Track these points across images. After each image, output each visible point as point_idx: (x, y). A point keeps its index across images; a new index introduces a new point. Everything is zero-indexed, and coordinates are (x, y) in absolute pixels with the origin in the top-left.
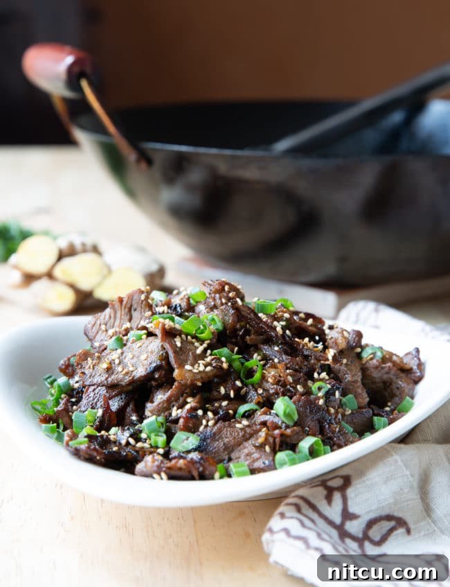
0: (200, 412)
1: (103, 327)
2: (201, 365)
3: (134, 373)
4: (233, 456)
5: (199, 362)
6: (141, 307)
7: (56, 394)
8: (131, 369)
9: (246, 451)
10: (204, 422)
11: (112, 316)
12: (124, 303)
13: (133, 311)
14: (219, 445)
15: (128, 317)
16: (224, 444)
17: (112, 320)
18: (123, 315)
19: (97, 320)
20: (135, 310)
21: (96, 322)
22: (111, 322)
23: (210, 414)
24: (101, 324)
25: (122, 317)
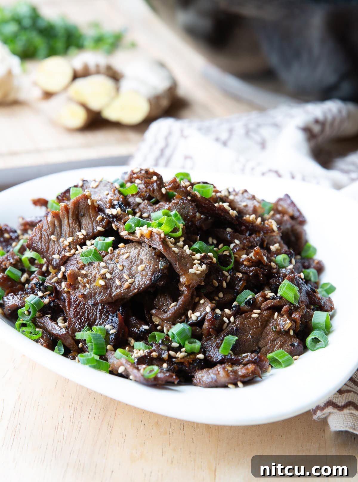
0: (218, 311)
1: (53, 237)
2: (197, 265)
4: (260, 345)
6: (89, 212)
8: (130, 281)
9: (270, 338)
10: (226, 319)
11: (56, 223)
13: (80, 217)
17: (58, 228)
18: (72, 223)
19: (41, 231)
20: (84, 216)
21: (41, 234)
22: (57, 230)
23: (227, 311)
24: (48, 235)
25: (71, 225)
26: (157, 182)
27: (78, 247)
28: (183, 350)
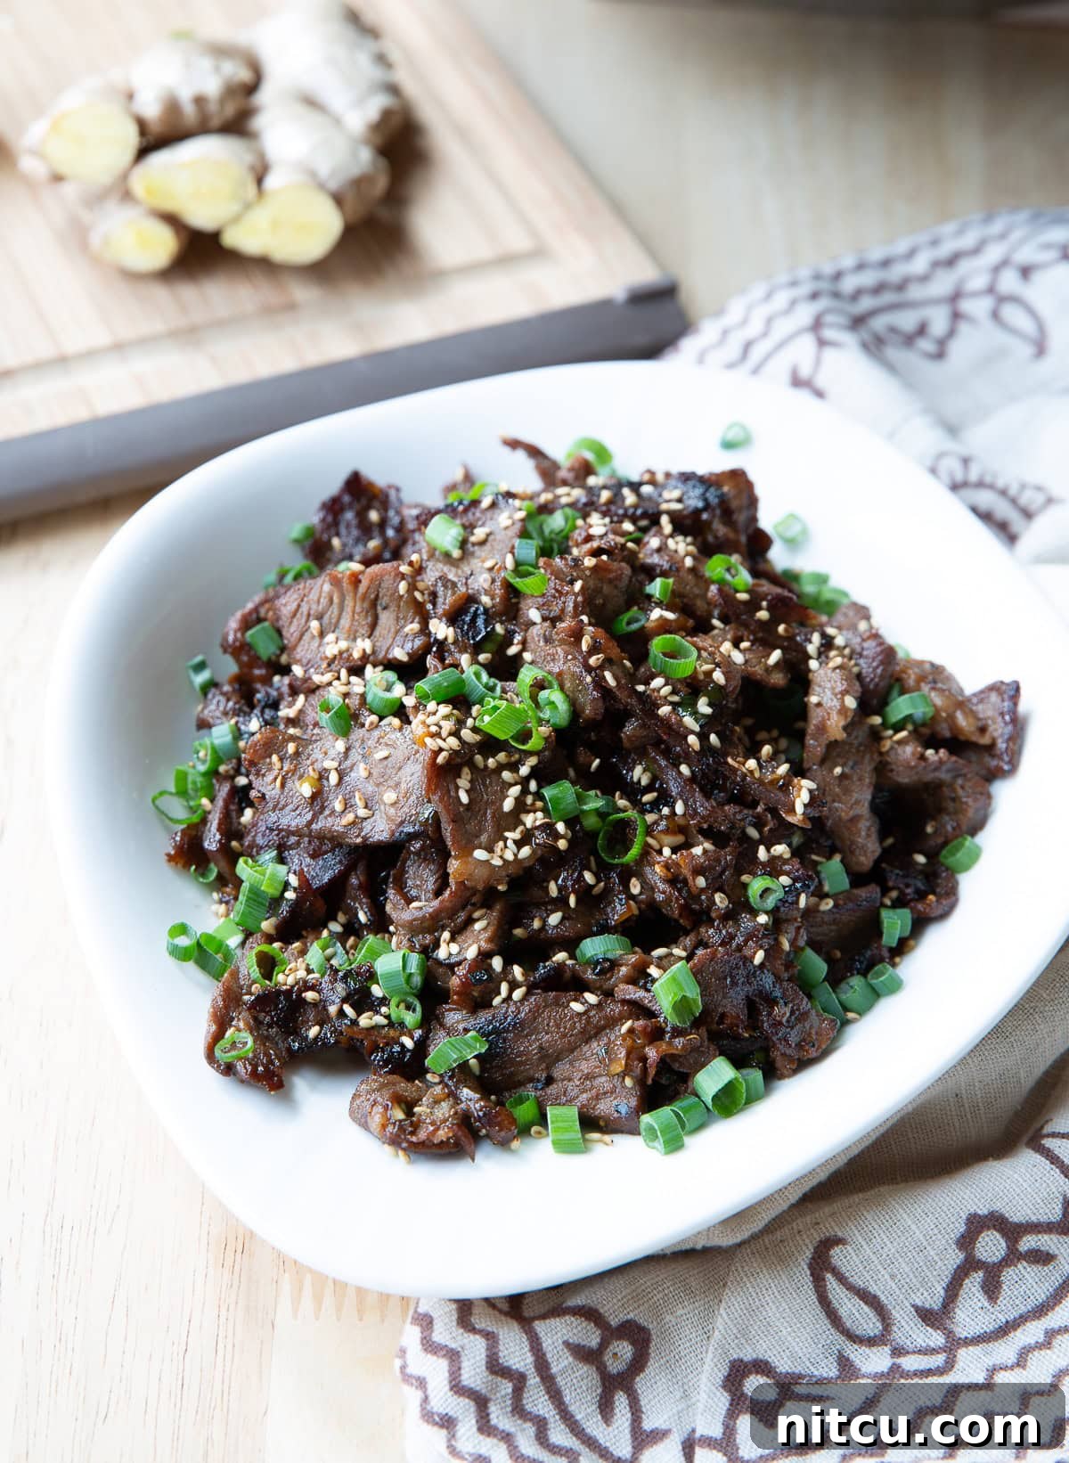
0: (497, 963)
1: (314, 624)
2: (510, 843)
3: (367, 826)
4: (556, 1073)
5: (507, 834)
6: (399, 607)
7: (209, 758)
8: (362, 812)
9: (585, 1067)
10: (504, 987)
11: (336, 600)
12: (362, 588)
13: (379, 608)
14: (529, 1046)
15: (370, 619)
16: (541, 1048)
17: (335, 609)
18: (359, 614)
19: (302, 600)
20: (385, 608)
21: (299, 606)
22: (332, 613)
23: (517, 971)
24: (309, 615)
25: (356, 617)
26: (576, 598)
27: (344, 673)
28: (384, 1010)
